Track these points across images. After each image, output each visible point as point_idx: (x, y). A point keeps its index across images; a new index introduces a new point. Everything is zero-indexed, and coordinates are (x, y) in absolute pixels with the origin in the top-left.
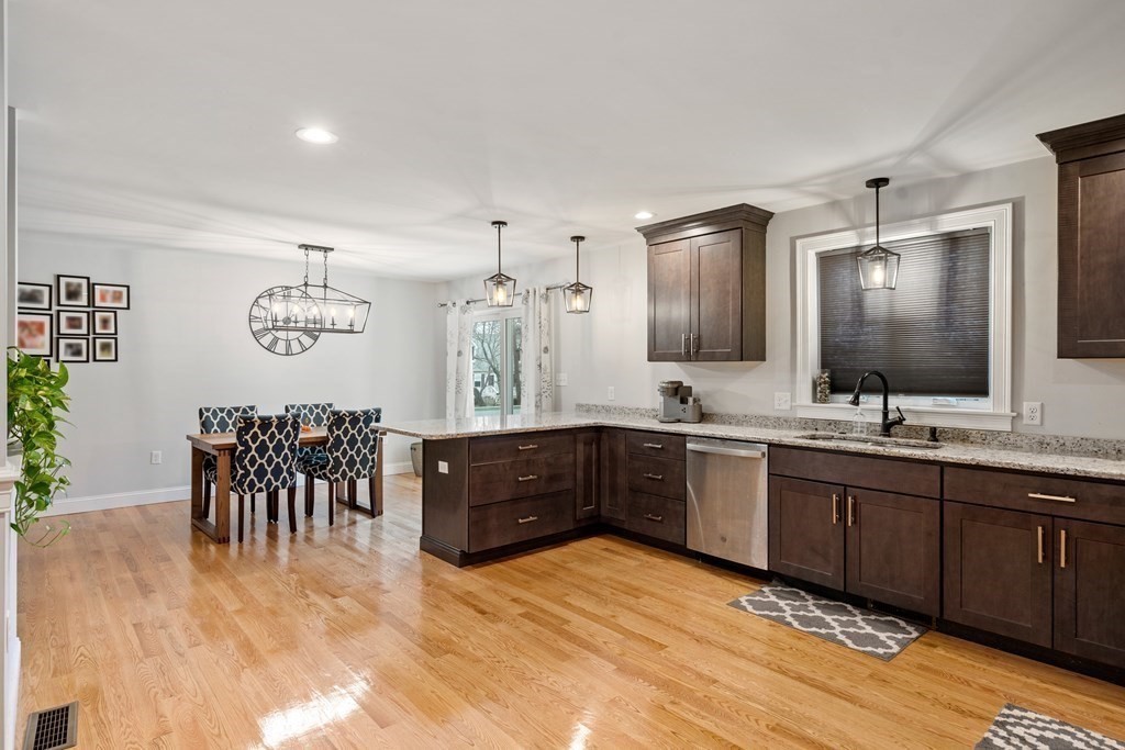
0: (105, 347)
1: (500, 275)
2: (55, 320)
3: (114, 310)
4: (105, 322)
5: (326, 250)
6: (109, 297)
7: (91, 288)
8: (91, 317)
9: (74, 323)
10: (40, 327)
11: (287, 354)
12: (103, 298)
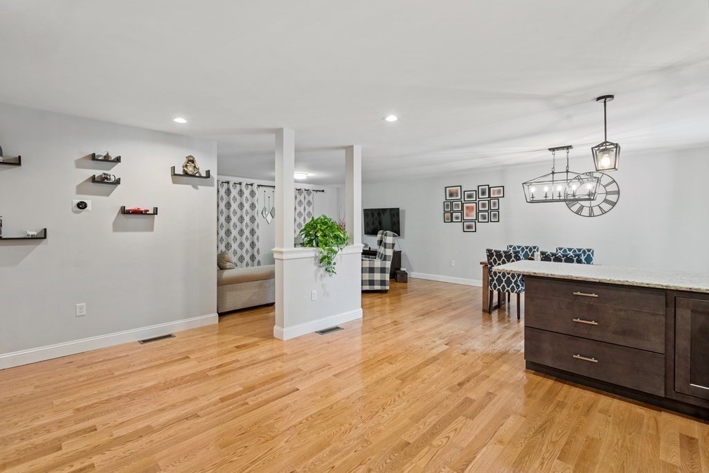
0: (495, 215)
1: (606, 142)
2: (477, 205)
3: (498, 198)
4: (494, 204)
5: (568, 147)
6: (496, 193)
7: (489, 189)
8: (489, 202)
9: (484, 205)
10: (472, 208)
11: (590, 216)
12: (494, 194)
